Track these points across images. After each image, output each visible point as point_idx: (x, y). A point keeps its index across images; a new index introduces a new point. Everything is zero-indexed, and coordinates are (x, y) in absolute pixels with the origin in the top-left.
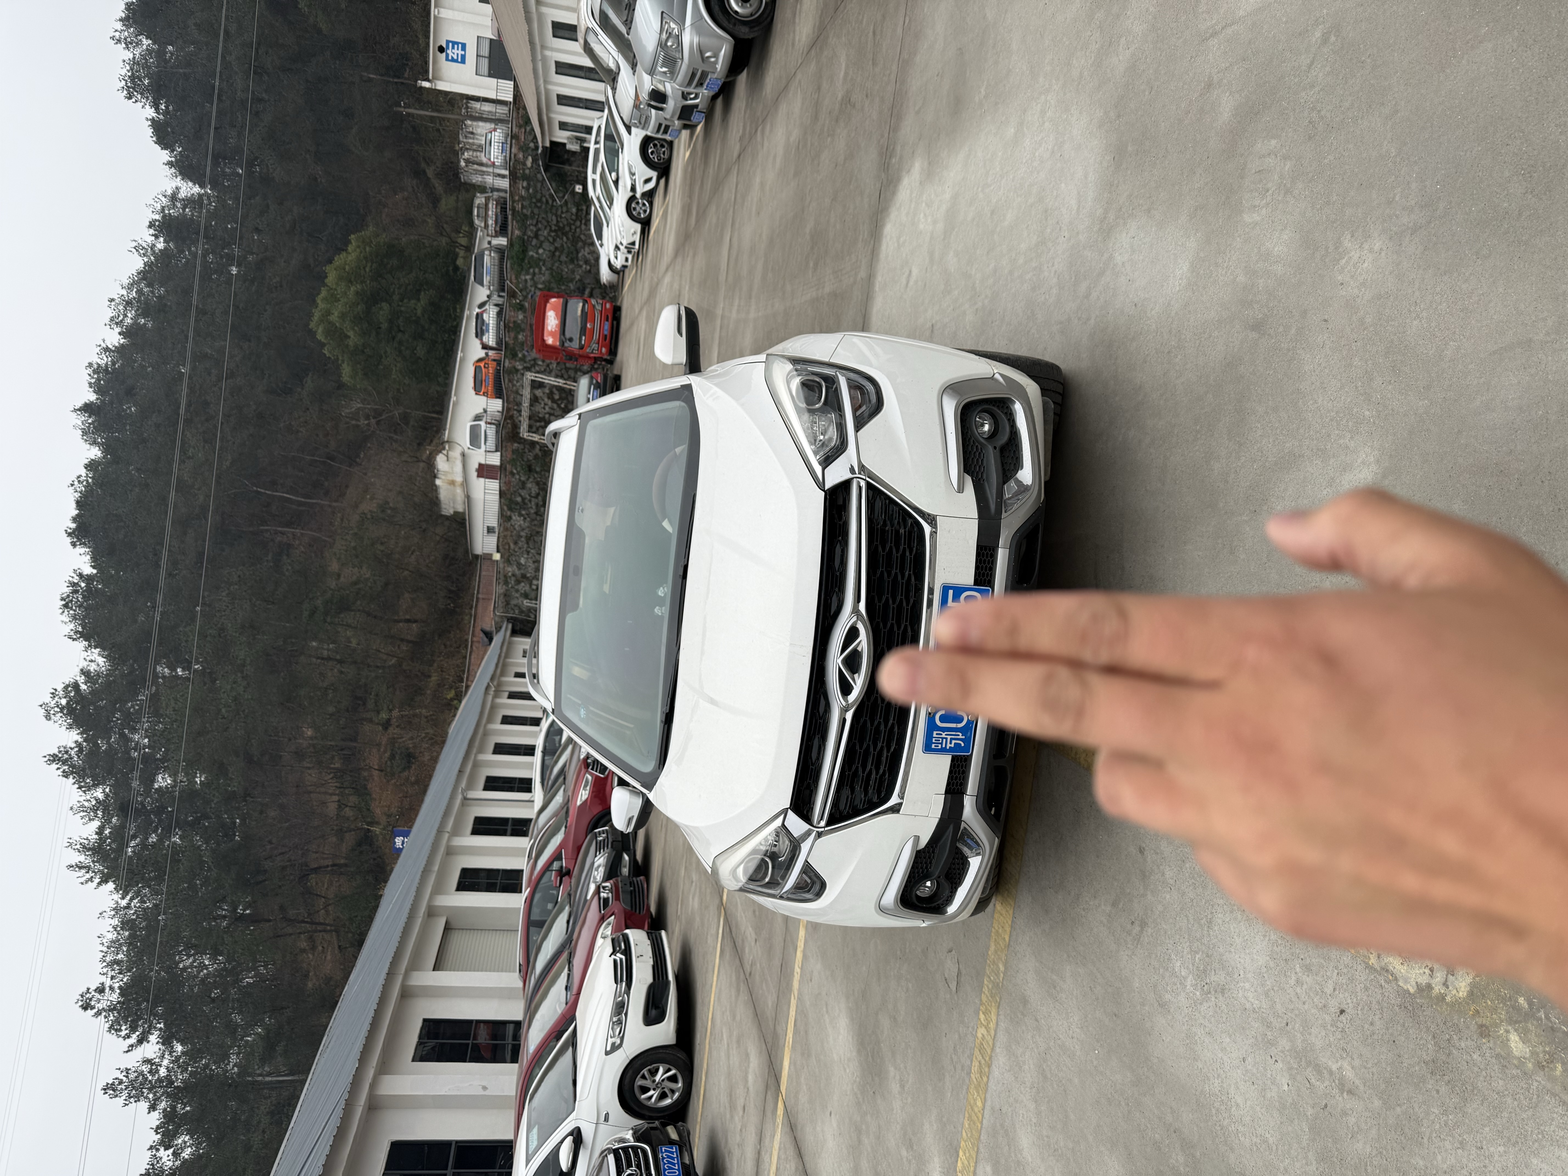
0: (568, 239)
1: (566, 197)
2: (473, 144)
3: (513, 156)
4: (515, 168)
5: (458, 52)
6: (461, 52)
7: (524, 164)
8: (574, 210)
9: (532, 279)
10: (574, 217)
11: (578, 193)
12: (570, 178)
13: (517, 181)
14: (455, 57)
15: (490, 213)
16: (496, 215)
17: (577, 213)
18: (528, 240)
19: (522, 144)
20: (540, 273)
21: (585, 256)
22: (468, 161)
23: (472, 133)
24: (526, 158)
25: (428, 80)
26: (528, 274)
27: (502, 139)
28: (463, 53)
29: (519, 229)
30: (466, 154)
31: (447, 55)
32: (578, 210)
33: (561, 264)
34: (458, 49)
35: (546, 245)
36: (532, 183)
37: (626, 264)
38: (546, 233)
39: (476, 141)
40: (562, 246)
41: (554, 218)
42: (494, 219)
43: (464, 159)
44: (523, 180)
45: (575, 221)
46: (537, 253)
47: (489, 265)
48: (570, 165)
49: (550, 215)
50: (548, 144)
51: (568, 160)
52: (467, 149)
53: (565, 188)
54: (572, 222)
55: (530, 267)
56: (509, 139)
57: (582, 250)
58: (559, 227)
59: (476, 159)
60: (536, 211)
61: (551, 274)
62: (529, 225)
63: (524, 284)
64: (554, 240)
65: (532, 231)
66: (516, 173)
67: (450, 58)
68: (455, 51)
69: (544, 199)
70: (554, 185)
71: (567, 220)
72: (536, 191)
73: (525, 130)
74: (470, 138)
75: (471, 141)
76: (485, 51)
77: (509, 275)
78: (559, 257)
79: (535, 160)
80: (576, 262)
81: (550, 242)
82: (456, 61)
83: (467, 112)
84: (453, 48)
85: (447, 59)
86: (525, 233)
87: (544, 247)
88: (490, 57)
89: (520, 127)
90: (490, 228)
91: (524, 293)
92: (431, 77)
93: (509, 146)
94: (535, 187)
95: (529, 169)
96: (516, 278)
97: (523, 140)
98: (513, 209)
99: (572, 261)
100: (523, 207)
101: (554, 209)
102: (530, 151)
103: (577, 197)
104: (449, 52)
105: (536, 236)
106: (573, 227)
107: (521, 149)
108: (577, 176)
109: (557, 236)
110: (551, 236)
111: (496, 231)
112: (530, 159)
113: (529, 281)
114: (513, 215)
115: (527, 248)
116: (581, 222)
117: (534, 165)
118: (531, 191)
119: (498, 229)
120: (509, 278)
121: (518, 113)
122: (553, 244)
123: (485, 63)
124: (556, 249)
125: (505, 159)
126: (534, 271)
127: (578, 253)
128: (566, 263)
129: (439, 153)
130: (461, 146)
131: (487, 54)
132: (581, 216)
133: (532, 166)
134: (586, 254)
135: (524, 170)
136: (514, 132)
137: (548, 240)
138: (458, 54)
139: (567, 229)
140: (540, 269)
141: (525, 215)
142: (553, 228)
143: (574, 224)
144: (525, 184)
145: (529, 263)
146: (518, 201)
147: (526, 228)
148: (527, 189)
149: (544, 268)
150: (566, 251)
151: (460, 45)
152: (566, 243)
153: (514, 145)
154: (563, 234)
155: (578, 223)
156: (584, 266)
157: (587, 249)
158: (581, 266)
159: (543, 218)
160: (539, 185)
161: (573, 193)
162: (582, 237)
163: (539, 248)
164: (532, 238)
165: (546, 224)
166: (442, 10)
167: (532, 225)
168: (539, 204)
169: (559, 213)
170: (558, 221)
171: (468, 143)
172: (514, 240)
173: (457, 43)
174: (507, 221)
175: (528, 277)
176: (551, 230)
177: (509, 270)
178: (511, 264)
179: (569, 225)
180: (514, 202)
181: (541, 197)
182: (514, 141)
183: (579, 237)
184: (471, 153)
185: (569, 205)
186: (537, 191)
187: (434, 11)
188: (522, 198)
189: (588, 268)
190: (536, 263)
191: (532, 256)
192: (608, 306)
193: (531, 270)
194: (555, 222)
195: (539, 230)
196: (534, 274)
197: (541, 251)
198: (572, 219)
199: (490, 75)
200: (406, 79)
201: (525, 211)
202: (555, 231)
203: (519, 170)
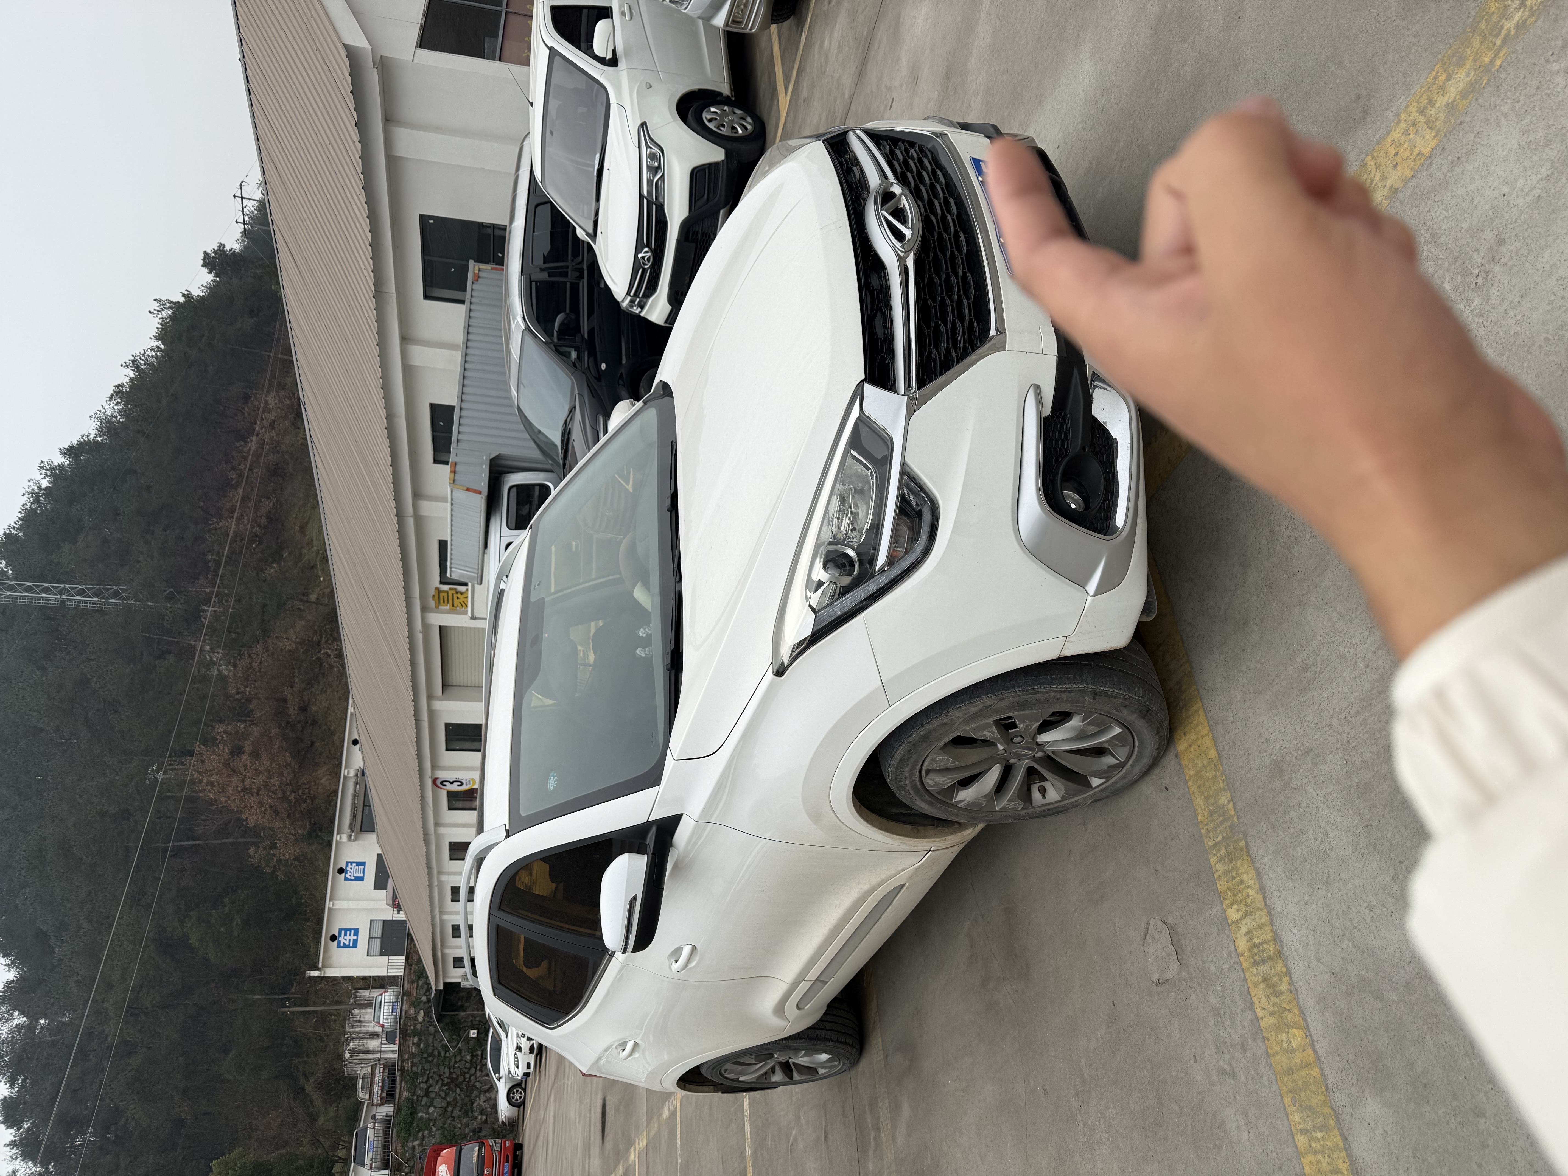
0: (461, 1090)
1: (460, 1045)
2: (360, 1032)
3: (403, 1013)
4: (405, 1025)
5: (350, 938)
6: (353, 937)
7: (416, 1019)
8: (468, 1058)
9: (421, 1145)
10: (468, 1065)
11: (472, 1038)
12: (465, 1024)
13: (408, 1038)
14: (347, 943)
15: (376, 1079)
16: (383, 1081)
17: (471, 1060)
18: (417, 1100)
19: (414, 999)
20: (430, 1135)
21: (480, 1105)
22: (353, 1052)
23: (359, 1021)
24: (417, 1013)
25: (317, 969)
26: (416, 1139)
27: (393, 999)
28: (355, 937)
29: (408, 1090)
30: (351, 1044)
31: (339, 942)
32: (473, 1056)
33: (454, 1120)
34: (350, 935)
35: (438, 1103)
36: (423, 1038)
37: (528, 1071)
38: (437, 1089)
39: (363, 1029)
40: (455, 1099)
41: (447, 1070)
42: (380, 1084)
43: (349, 1050)
44: (414, 1036)
45: (469, 1069)
46: (427, 1113)
47: (372, 1139)
48: (465, 1011)
49: (442, 1068)
50: (441, 987)
51: (462, 1006)
52: (353, 1038)
53: (459, 1035)
54: (466, 1071)
55: (419, 1131)
56: (400, 997)
57: (478, 1099)
58: (451, 1078)
59: (361, 1048)
60: (427, 1066)
61: (443, 1134)
62: (419, 1084)
63: (411, 1152)
64: (447, 1094)
65: (421, 1089)
66: (407, 1030)
67: (342, 945)
68: (348, 937)
69: (436, 1052)
70: (447, 1035)
71: (461, 1069)
72: (427, 1045)
73: (418, 984)
74: (358, 1027)
75: (357, 1029)
76: (378, 932)
77: (396, 1145)
78: (452, 1112)
79: (427, 1013)
80: (470, 1113)
81: (442, 1098)
82: (348, 946)
83: (355, 1002)
84: (345, 935)
85: (339, 946)
86: (414, 1094)
87: (435, 1104)
88: (382, 938)
89: (412, 982)
90: (375, 1096)
91: (411, 1163)
92: (320, 966)
93: (399, 1004)
94: (427, 1040)
95: (421, 1023)
96: (403, 1147)
97: (415, 995)
98: (402, 1070)
99: (466, 1114)
100: (413, 1065)
101: (447, 1060)
102: (422, 1006)
103: (471, 1042)
104: (341, 939)
105: (427, 1094)
106: (467, 1076)
107: (412, 1004)
108: (472, 1021)
109: (450, 1089)
110: (443, 1090)
111: (382, 1098)
112: (422, 1012)
113: (417, 1147)
114: (402, 1076)
115: (416, 1110)
116: (476, 1068)
117: (426, 1018)
118: (422, 1046)
119: (384, 1095)
120: (394, 1148)
121: (411, 969)
122: (444, 1099)
123: (377, 944)
124: (449, 1103)
125: (396, 1018)
126: (423, 1135)
127: (473, 1103)
128: (459, 1117)
129: (320, 1062)
130: (346, 1036)
131: (379, 935)
132: (475, 1063)
133: (424, 1020)
134: (481, 1103)
135: (415, 1025)
136: (406, 989)
137: (440, 1095)
138: (350, 940)
139: (461, 1079)
140: (431, 1131)
141: (416, 1074)
142: (446, 1080)
143: (468, 1073)
144: (416, 1040)
145: (418, 1126)
146: (408, 1059)
147: (416, 1087)
148: (418, 1045)
149: (434, 1129)
150: (460, 1103)
151: (353, 931)
152: (459, 1095)
153: (405, 1002)
154: (456, 1085)
155: (473, 1071)
156: (480, 1117)
157: (482, 1098)
158: (476, 1118)
159: (434, 1073)
160: (431, 1038)
161: (468, 1039)
162: (478, 1085)
163: (429, 1107)
164: (422, 1097)
165: (437, 1078)
166: (336, 902)
167: (422, 1082)
168: (430, 1059)
169: (452, 1064)
170: (450, 1073)
171: (355, 1032)
172: (402, 1103)
173: (350, 930)
174: (395, 1084)
175: (416, 1143)
176: (443, 1085)
177: (394, 1139)
178: (398, 1131)
179: (463, 1074)
180: (403, 1061)
181: (433, 1050)
182: (405, 998)
183: (474, 1085)
184: (357, 1042)
185: (463, 1054)
186: (429, 1045)
187: (328, 904)
188: (413, 1055)
189: (484, 1117)
190: (426, 1124)
191: (422, 1118)
192: (508, 1144)
193: (420, 1134)
194: (447, 1075)
195: (430, 1086)
196: (423, 1138)
197: (431, 1110)
198: (466, 1068)
199: (382, 954)
200: (292, 993)
201: (415, 1069)
202: (448, 1084)
203: (410, 1026)
